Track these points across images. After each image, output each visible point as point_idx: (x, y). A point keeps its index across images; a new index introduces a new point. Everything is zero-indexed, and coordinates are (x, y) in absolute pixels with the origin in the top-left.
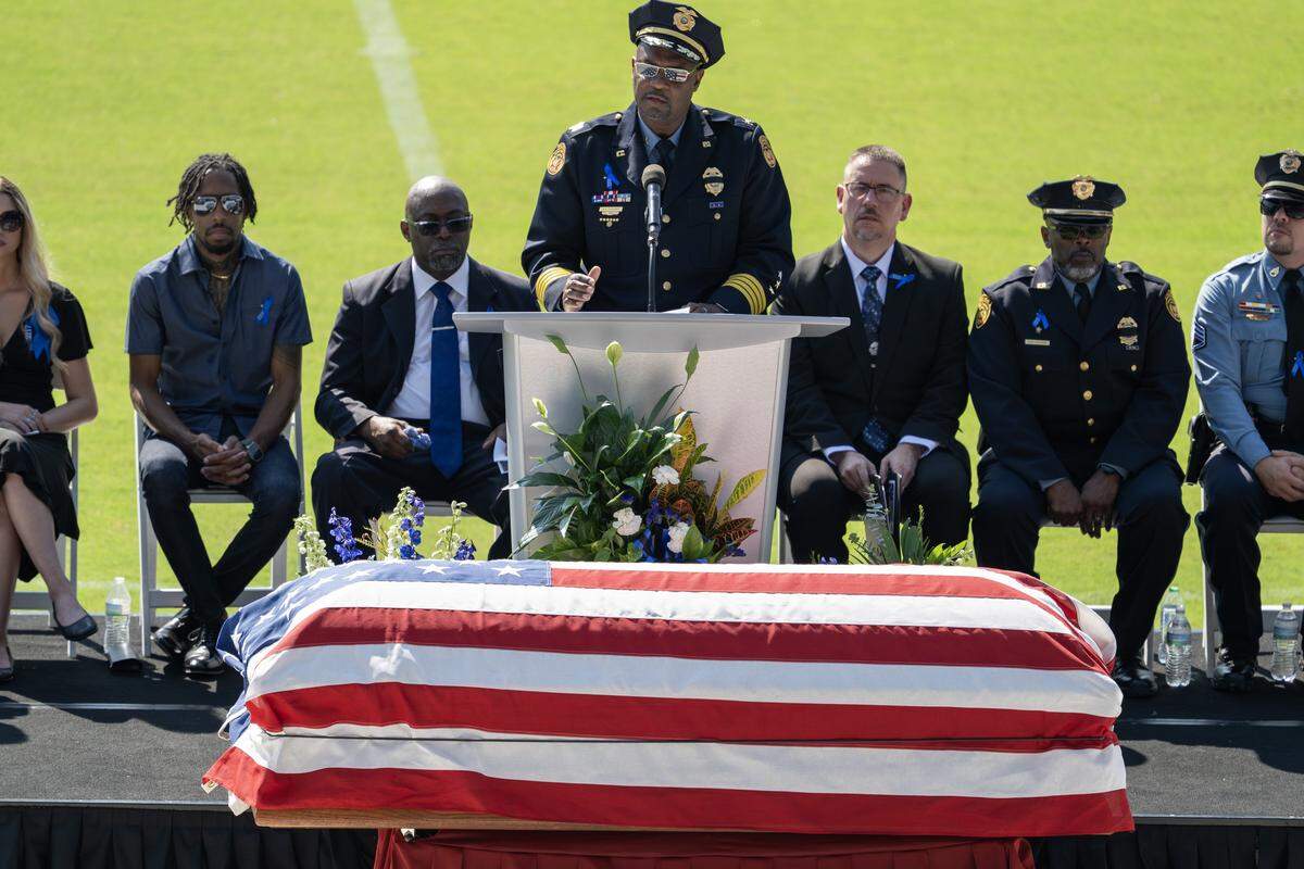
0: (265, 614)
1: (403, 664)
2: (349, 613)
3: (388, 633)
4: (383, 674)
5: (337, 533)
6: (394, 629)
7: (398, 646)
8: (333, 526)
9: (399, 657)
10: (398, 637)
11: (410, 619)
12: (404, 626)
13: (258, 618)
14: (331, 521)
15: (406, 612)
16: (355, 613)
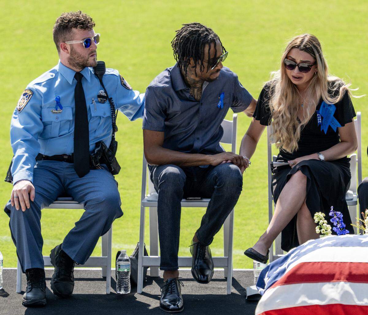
0: (280, 267)
1: (346, 294)
2: (315, 265)
3: (337, 276)
4: (332, 299)
5: (333, 221)
6: (341, 274)
7: (342, 283)
8: (332, 217)
9: (342, 289)
10: (342, 278)
11: (350, 268)
12: (346, 272)
13: (278, 268)
14: (330, 214)
15: (348, 264)
16: (319, 264)
